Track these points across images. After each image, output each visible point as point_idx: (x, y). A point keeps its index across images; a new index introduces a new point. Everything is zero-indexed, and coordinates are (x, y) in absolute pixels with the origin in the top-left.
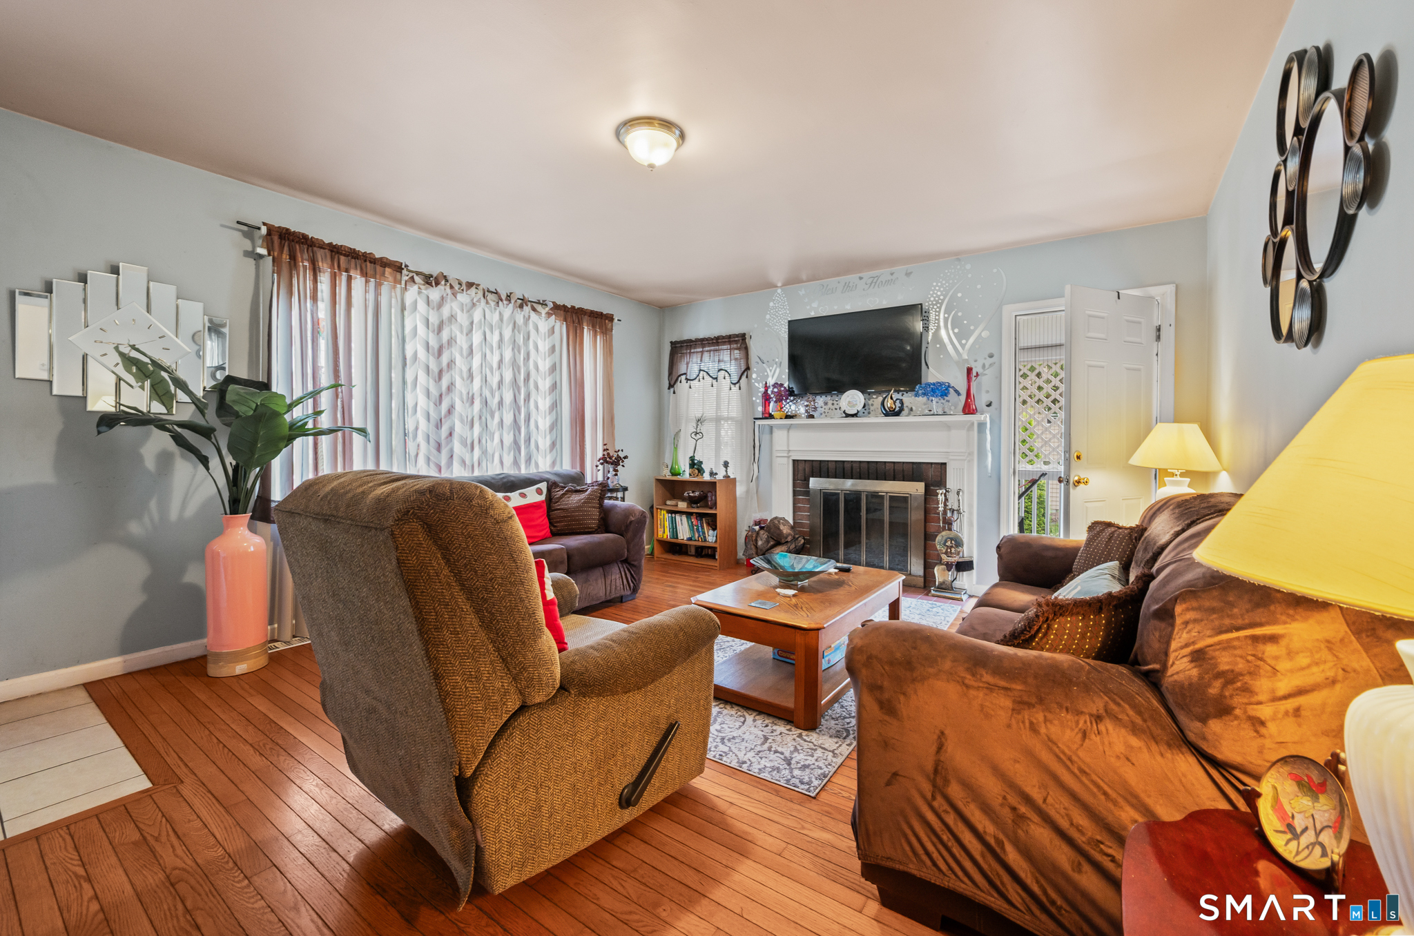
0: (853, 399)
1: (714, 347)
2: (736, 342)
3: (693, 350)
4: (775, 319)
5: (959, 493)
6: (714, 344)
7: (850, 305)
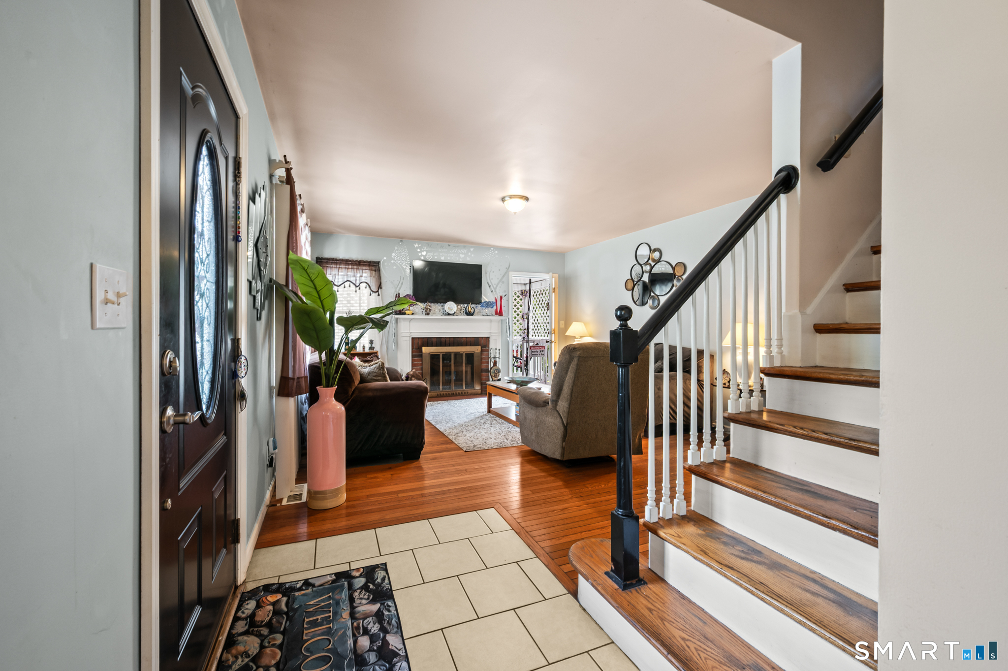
0: (451, 306)
1: (355, 267)
2: (374, 266)
3: (338, 266)
4: (398, 256)
5: (499, 350)
6: (356, 264)
7: (443, 257)
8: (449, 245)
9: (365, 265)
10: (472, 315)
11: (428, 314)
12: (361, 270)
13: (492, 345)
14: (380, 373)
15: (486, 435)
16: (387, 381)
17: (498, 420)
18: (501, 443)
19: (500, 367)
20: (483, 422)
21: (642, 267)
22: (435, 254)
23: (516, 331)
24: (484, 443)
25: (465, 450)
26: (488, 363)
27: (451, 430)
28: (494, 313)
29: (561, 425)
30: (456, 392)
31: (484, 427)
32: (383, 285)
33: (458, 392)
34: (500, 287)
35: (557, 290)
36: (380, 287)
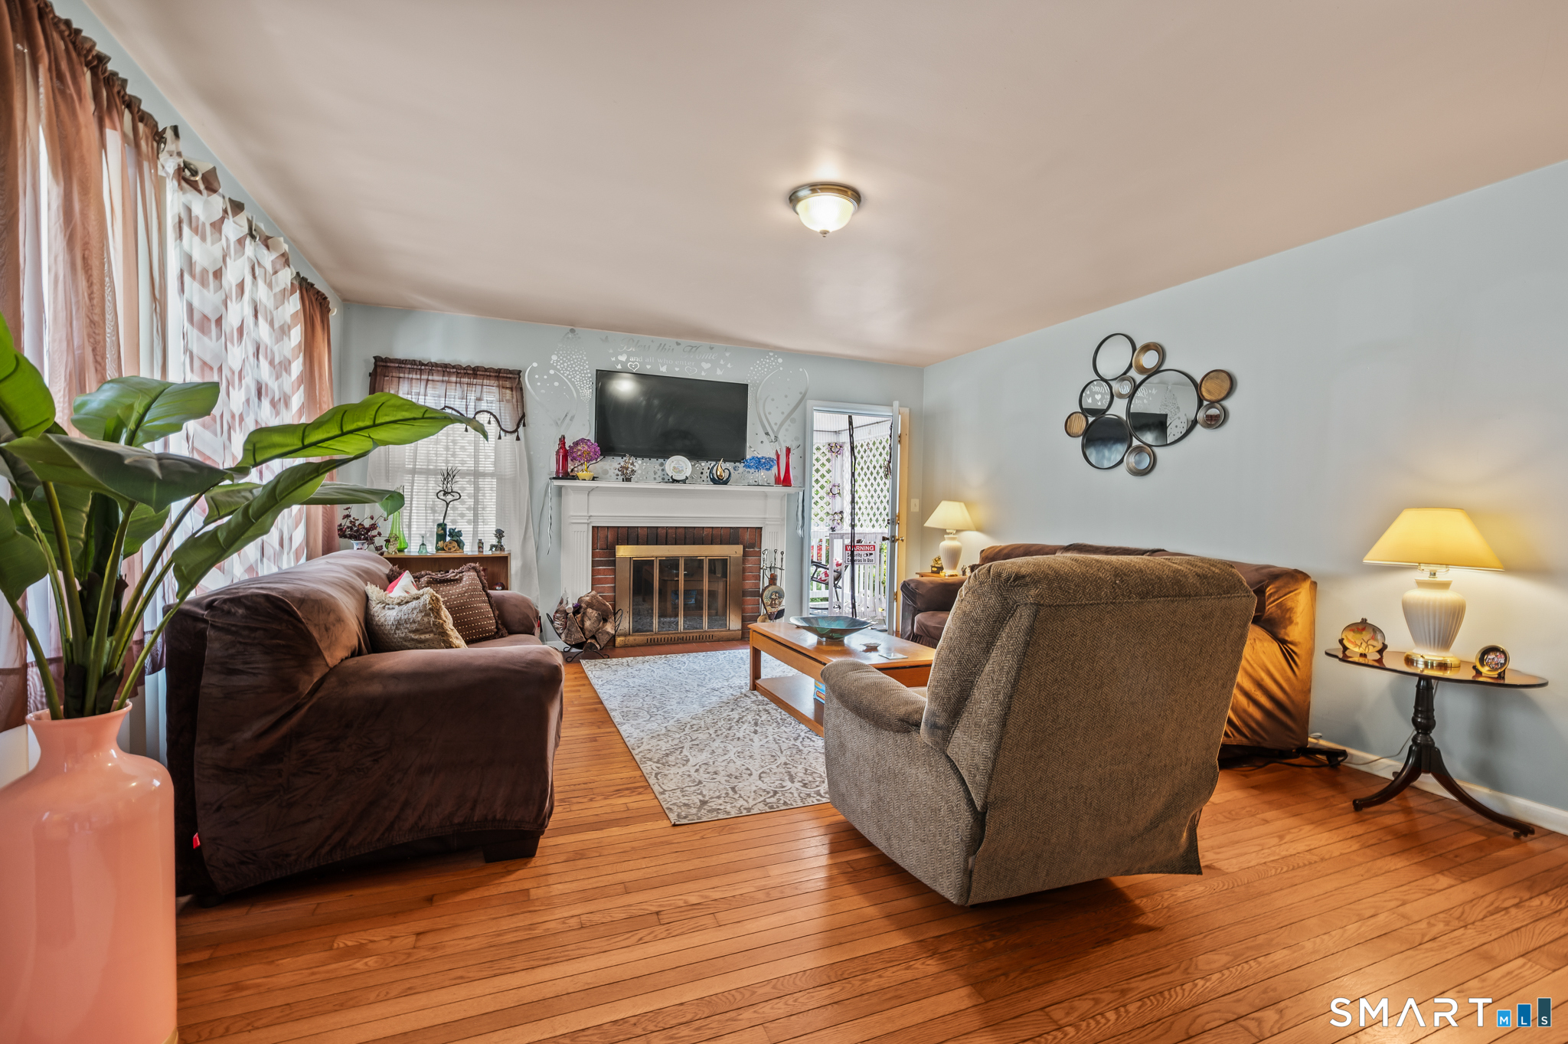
0: (679, 464)
1: (465, 380)
2: (509, 379)
3: (424, 377)
4: (564, 362)
5: (782, 553)
6: (466, 375)
7: (665, 367)
8: (678, 344)
9: (489, 377)
10: (726, 483)
11: (628, 480)
12: (479, 388)
13: (767, 543)
14: (429, 623)
15: (739, 763)
16: (449, 645)
17: (773, 712)
18: (775, 793)
19: (784, 588)
20: (737, 717)
21: (1111, 387)
22: (647, 360)
23: (819, 517)
24: (731, 793)
25: (673, 817)
26: (758, 578)
27: (654, 742)
28: (772, 481)
29: (963, 806)
30: (688, 635)
31: (737, 736)
32: (529, 419)
33: (691, 635)
34: (787, 430)
35: (905, 439)
36: (522, 420)
